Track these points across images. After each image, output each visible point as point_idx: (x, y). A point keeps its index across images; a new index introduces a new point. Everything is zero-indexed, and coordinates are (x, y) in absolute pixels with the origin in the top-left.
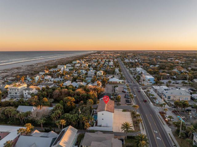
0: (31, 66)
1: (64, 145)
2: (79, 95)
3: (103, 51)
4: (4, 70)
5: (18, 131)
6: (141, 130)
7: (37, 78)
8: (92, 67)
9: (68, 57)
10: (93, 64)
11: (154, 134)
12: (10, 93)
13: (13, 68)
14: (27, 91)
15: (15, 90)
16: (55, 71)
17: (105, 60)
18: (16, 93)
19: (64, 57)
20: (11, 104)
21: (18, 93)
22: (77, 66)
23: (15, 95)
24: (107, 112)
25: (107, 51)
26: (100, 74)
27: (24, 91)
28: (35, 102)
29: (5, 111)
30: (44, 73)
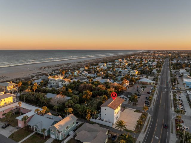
0: (79, 62)
1: (58, 128)
2: (99, 91)
3: (154, 50)
4: (57, 65)
5: (35, 110)
6: (141, 132)
7: (76, 72)
8: (131, 66)
9: (115, 56)
10: (133, 63)
11: (153, 139)
12: (50, 83)
13: (64, 64)
14: (61, 83)
15: (53, 81)
16: (95, 68)
17: (150, 60)
18: (54, 84)
19: (111, 56)
20: (47, 91)
21: (55, 83)
22: (116, 64)
23: (52, 84)
24: (109, 108)
25: (158, 51)
26: (133, 73)
27: (59, 82)
28: (62, 92)
29: (37, 95)
30: (84, 69)
